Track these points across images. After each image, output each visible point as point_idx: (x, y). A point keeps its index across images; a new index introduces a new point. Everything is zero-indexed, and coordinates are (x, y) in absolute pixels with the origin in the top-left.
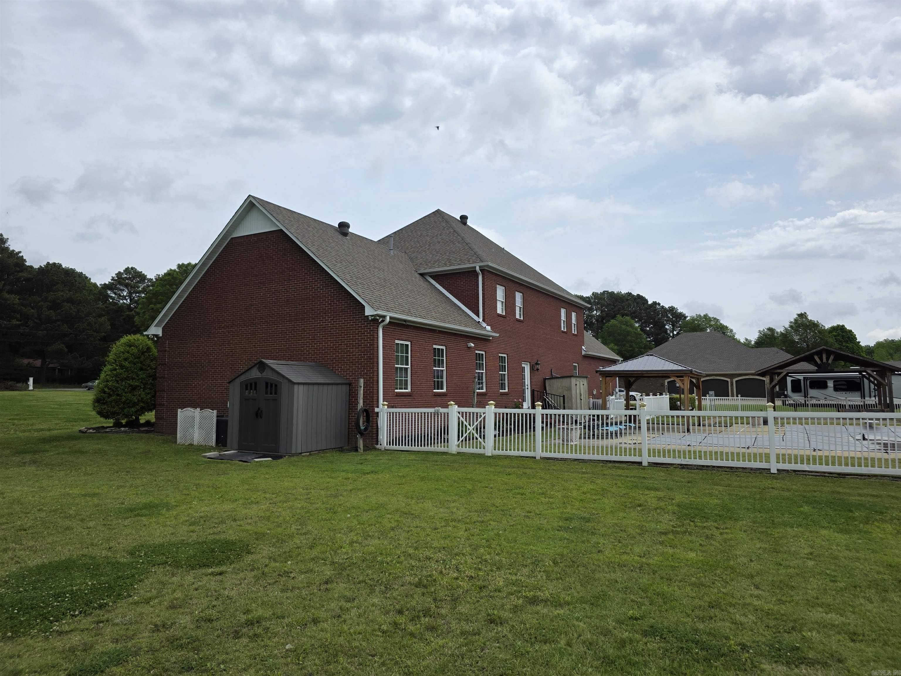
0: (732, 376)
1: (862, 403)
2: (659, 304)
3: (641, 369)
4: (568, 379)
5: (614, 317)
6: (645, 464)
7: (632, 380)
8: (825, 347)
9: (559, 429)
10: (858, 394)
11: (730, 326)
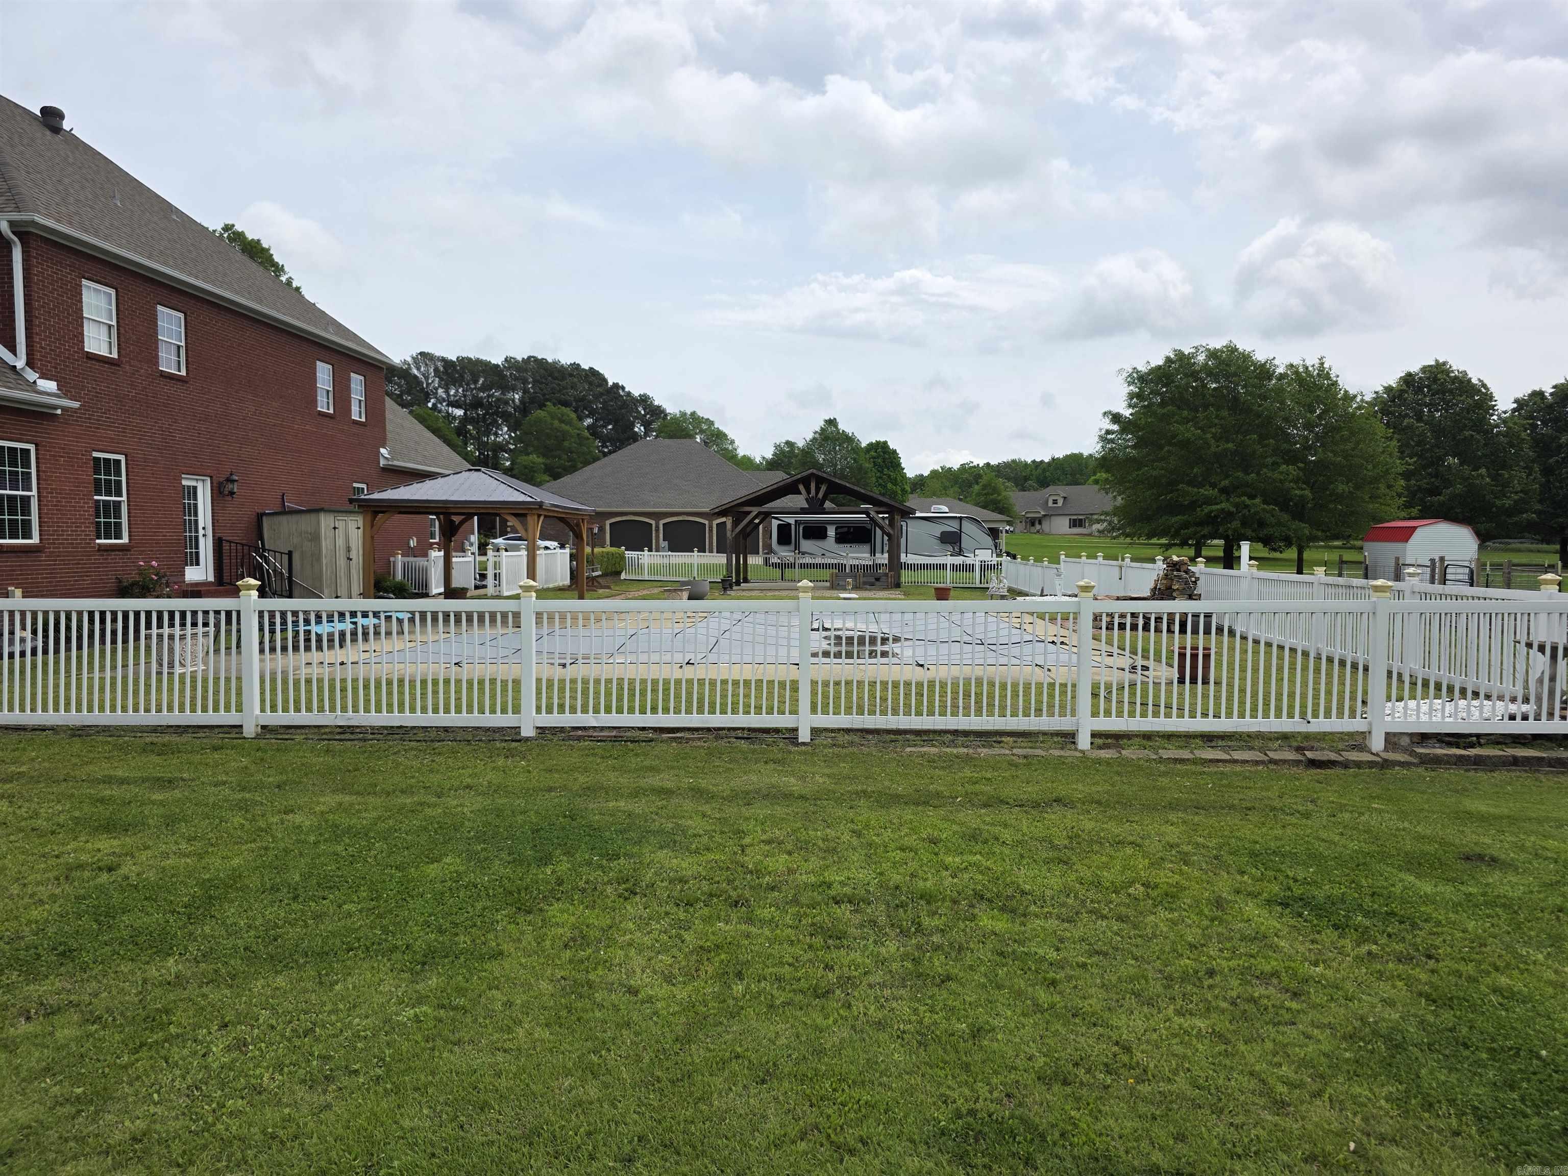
0: (657, 516)
1: (871, 563)
2: (623, 388)
3: (444, 498)
4: (313, 516)
5: (542, 406)
6: (250, 730)
7: (457, 519)
8: (814, 471)
9: (148, 637)
10: (867, 547)
11: (731, 435)
